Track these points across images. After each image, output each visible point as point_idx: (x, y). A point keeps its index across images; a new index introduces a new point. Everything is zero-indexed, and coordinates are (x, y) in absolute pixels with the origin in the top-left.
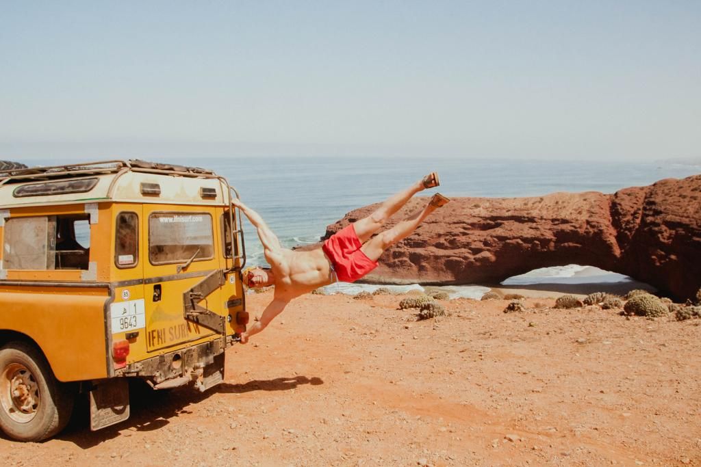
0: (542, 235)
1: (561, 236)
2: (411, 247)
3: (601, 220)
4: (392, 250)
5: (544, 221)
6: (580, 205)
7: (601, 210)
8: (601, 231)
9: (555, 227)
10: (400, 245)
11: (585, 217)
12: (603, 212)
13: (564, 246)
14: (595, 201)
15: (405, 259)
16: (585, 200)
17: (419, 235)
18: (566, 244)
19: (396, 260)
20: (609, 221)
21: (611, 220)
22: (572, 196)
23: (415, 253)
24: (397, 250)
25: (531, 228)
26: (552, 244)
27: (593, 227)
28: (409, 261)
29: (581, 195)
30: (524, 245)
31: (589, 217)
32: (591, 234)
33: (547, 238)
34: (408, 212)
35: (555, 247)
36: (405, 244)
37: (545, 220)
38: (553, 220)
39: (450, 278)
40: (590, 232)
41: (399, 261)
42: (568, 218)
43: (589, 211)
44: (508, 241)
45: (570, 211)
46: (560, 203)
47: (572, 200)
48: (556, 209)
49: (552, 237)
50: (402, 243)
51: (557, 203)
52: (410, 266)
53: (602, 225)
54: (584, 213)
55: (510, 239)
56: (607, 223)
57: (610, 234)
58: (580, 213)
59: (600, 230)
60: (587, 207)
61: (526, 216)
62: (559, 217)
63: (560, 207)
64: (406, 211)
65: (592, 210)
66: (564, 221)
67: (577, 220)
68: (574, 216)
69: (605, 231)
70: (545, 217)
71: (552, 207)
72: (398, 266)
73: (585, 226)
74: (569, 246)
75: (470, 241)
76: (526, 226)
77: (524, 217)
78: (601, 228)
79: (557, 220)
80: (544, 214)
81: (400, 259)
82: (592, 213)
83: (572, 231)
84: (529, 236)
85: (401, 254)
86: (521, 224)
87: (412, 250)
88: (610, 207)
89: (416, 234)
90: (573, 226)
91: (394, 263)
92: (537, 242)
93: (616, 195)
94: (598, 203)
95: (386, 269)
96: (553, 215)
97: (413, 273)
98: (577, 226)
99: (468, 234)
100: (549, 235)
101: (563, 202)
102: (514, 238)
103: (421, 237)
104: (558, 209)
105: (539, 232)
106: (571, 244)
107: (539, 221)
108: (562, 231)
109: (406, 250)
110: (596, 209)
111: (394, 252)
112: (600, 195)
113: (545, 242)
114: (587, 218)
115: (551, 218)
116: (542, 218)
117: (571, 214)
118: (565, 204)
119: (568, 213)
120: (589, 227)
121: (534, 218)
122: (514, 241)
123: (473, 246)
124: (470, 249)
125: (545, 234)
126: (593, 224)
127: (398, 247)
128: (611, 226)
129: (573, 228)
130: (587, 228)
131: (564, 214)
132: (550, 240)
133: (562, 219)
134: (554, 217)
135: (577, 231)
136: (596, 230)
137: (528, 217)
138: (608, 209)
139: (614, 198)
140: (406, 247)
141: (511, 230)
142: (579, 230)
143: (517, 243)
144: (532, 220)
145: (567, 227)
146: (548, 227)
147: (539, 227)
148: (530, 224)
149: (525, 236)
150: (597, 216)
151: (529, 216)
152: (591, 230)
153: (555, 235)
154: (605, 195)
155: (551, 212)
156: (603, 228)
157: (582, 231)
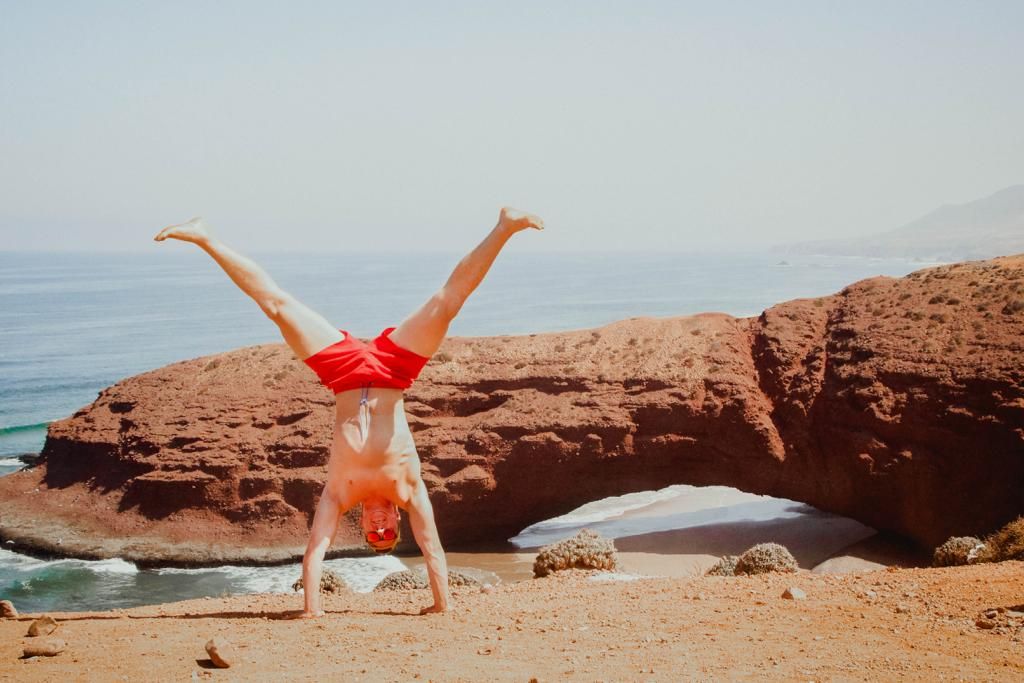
0: (605, 419)
1: (646, 418)
2: (287, 467)
3: (737, 379)
4: (238, 477)
5: (606, 386)
6: (686, 345)
7: (734, 355)
8: (741, 403)
9: (634, 399)
10: (257, 463)
11: (700, 372)
12: (738, 358)
13: (658, 443)
14: (717, 335)
15: (273, 496)
16: (696, 333)
17: (305, 434)
18: (662, 438)
19: (251, 502)
20: (755, 378)
21: (758, 377)
22: (666, 325)
23: (298, 481)
24: (251, 475)
25: (577, 404)
26: (629, 439)
27: (720, 394)
28: (283, 502)
29: (688, 322)
30: (565, 444)
31: (710, 371)
32: (718, 411)
33: (618, 425)
34: (272, 379)
35: (637, 446)
36: (270, 459)
37: (610, 383)
38: (628, 384)
40: (716, 406)
41: (257, 503)
42: (662, 376)
43: (707, 359)
44: (526, 438)
45: (666, 359)
46: (640, 342)
47: (667, 333)
48: (631, 357)
49: (629, 423)
50: (262, 458)
51: (632, 342)
52: (289, 514)
53: (741, 389)
54: (698, 363)
55: (529, 432)
56: (752, 384)
57: (761, 409)
58: (688, 363)
59: (738, 401)
60: (702, 350)
61: (563, 376)
62: (641, 376)
63: (640, 351)
64: (268, 376)
65: (714, 355)
66: (654, 385)
67: (683, 381)
68: (675, 371)
69: (750, 403)
70: (608, 377)
71: (622, 353)
72: (256, 516)
73: (702, 393)
74: (670, 443)
75: (434, 442)
76: (565, 400)
77: (559, 380)
78: (738, 396)
79: (639, 382)
80: (606, 369)
81: (261, 498)
82: (716, 363)
83: (673, 405)
84: (575, 423)
85: (264, 486)
86: (552, 397)
87: (291, 474)
88: (753, 347)
89: (296, 434)
90: (674, 395)
91: (246, 508)
92: (594, 436)
93: (763, 318)
94: (726, 339)
95: (224, 526)
96: (627, 370)
97: (297, 532)
98: (686, 394)
99: (428, 426)
100: (621, 419)
101: (646, 341)
102: (540, 430)
103: (311, 441)
104: (637, 357)
105: (597, 414)
106: (674, 437)
107: (595, 386)
108: (652, 406)
109: (274, 475)
110: (724, 354)
111: (245, 482)
112: (727, 321)
113: (613, 435)
114: (707, 376)
115: (622, 379)
116: (601, 381)
117: (668, 366)
118: (652, 345)
119: (662, 365)
120: (711, 394)
121: (585, 379)
122: (539, 438)
123: (441, 456)
124: (435, 462)
125: (611, 415)
126: (721, 387)
127: (253, 467)
128: (758, 391)
129: (675, 400)
130: (706, 399)
131: (651, 369)
132: (625, 431)
133: (650, 380)
134: (631, 375)
135: (686, 405)
136: (729, 402)
137: (567, 380)
138: (749, 351)
139: (759, 326)
140: (273, 467)
141: (531, 412)
142: (689, 402)
143: (549, 440)
144: (578, 385)
145: (662, 399)
146: (617, 400)
147: (597, 400)
148: (574, 396)
149: (567, 424)
150: (727, 368)
151: (571, 376)
152: (717, 401)
153: (635, 418)
154: (737, 321)
155: (621, 364)
156: (745, 395)
157: (696, 405)
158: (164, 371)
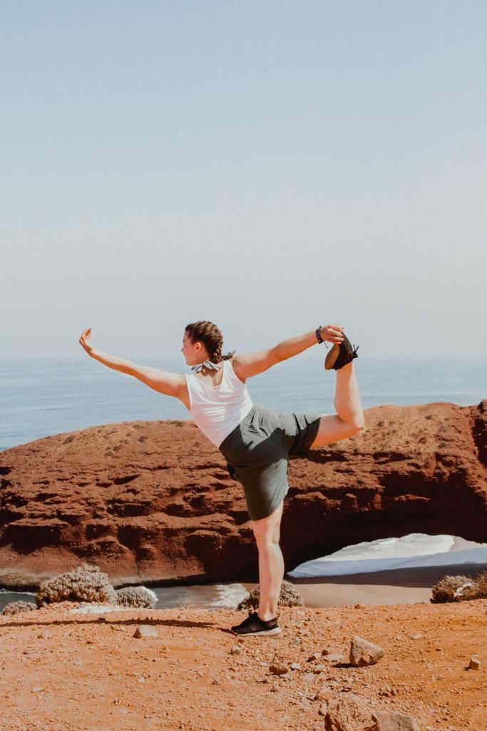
0: (360, 482)
1: (392, 482)
2: (121, 516)
3: (461, 453)
4: (85, 524)
5: (360, 457)
6: (421, 427)
7: (458, 434)
8: (464, 471)
9: (381, 467)
10: (99, 513)
11: (432, 447)
12: (462, 437)
13: (400, 501)
14: (445, 419)
15: (110, 538)
16: (429, 418)
17: (134, 492)
18: (403, 497)
19: (93, 542)
20: (475, 453)
21: (477, 452)
22: (406, 412)
23: (129, 527)
24: (94, 522)
25: (338, 471)
26: (378, 498)
27: (448, 464)
28: (118, 542)
29: (422, 409)
30: (329, 501)
31: (440, 447)
32: (446, 477)
33: (369, 487)
34: (111, 450)
35: (383, 503)
36: (109, 511)
37: (363, 455)
38: (377, 456)
39: (195, 570)
40: (444, 474)
41: (98, 543)
42: (402, 450)
43: (438, 437)
44: (299, 496)
45: (406, 437)
46: (386, 424)
47: (406, 418)
48: (380, 436)
49: (378, 486)
50: (103, 509)
51: (380, 424)
52: (122, 551)
53: (464, 460)
54: (431, 440)
55: (302, 492)
56: (472, 457)
57: (479, 476)
58: (423, 441)
59: (461, 470)
60: (433, 430)
61: (328, 449)
62: (387, 450)
63: (386, 431)
64: (108, 448)
65: (443, 434)
66: (397, 457)
67: (419, 454)
68: (413, 447)
69: (470, 471)
70: (362, 451)
71: (372, 433)
72: (97, 553)
73: (433, 463)
74: (409, 501)
75: (230, 498)
76: (329, 468)
77: (325, 452)
78: (461, 466)
79: (384, 455)
80: (360, 444)
81: (101, 540)
82: (443, 441)
83: (411, 472)
84: (336, 485)
85: (104, 530)
86: (320, 465)
87: (123, 522)
88: (473, 429)
89: (128, 491)
90: (409, 464)
91: (90, 547)
92: (351, 496)
93: (481, 407)
94: (452, 422)
95: (73, 559)
96: (376, 446)
97: (127, 565)
98: (421, 464)
99: (226, 487)
100: (371, 482)
101: (391, 423)
102: (310, 490)
103: (139, 497)
104: (384, 436)
105: (353, 478)
106: (411, 497)
107: (352, 457)
108: (395, 473)
109: (111, 522)
110: (451, 433)
111: (90, 527)
112: (453, 409)
113: (365, 495)
114: (437, 450)
115: (372, 452)
116: (356, 453)
117: (407, 443)
118: (395, 427)
119: (402, 442)
120: (440, 464)
121: (343, 452)
122: (309, 496)
123: (235, 509)
124: (231, 513)
125: (364, 480)
126: (448, 459)
127: (96, 516)
128: (477, 462)
129: (413, 469)
130: (437, 468)
131: (394, 445)
132: (375, 491)
133: (393, 453)
134: (379, 449)
135: (421, 472)
136: (454, 471)
137: (331, 452)
138: (470, 432)
139: (478, 413)
140: (111, 516)
141: (303, 476)
142: (424, 471)
143: (316, 498)
144: (338, 456)
145: (402, 467)
146: (368, 468)
147: (353, 468)
148: (336, 464)
149: (331, 486)
150: (453, 444)
151: (334, 449)
152: (445, 470)
153: (381, 481)
154: (461, 408)
155: (372, 441)
156: (467, 465)
157: (428, 472)
158: (33, 444)
